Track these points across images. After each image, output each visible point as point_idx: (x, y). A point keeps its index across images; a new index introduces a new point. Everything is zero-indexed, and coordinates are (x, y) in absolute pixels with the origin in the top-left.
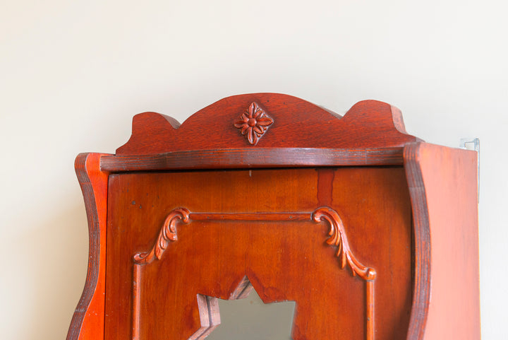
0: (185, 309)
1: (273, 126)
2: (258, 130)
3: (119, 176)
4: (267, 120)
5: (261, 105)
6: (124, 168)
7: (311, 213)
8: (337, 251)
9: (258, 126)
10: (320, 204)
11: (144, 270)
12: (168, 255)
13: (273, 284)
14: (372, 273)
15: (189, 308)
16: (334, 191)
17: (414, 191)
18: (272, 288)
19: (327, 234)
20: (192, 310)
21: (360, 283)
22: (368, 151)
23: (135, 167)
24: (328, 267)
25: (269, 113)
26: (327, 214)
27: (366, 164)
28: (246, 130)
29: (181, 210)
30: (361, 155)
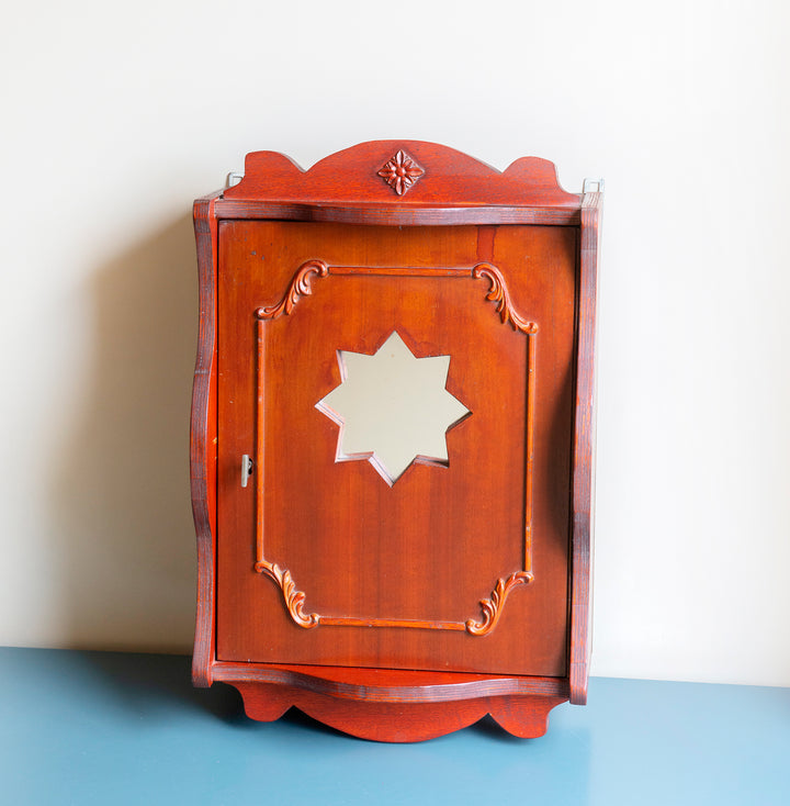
0: (322, 366)
1: (425, 177)
2: (407, 180)
3: (234, 223)
4: (418, 170)
5: (410, 153)
6: (245, 215)
7: (472, 268)
8: (500, 306)
9: (407, 176)
10: (480, 259)
11: (268, 326)
12: (299, 308)
13: (426, 338)
14: (536, 326)
15: (326, 365)
16: (495, 248)
17: (585, 253)
18: (426, 343)
19: (490, 290)
20: (330, 367)
21: (524, 338)
22: (535, 211)
23: (260, 215)
24: (489, 321)
25: (418, 163)
26: (488, 270)
27: (533, 222)
28: (395, 180)
29: (319, 264)
30: (527, 215)
